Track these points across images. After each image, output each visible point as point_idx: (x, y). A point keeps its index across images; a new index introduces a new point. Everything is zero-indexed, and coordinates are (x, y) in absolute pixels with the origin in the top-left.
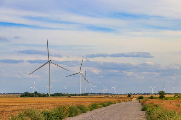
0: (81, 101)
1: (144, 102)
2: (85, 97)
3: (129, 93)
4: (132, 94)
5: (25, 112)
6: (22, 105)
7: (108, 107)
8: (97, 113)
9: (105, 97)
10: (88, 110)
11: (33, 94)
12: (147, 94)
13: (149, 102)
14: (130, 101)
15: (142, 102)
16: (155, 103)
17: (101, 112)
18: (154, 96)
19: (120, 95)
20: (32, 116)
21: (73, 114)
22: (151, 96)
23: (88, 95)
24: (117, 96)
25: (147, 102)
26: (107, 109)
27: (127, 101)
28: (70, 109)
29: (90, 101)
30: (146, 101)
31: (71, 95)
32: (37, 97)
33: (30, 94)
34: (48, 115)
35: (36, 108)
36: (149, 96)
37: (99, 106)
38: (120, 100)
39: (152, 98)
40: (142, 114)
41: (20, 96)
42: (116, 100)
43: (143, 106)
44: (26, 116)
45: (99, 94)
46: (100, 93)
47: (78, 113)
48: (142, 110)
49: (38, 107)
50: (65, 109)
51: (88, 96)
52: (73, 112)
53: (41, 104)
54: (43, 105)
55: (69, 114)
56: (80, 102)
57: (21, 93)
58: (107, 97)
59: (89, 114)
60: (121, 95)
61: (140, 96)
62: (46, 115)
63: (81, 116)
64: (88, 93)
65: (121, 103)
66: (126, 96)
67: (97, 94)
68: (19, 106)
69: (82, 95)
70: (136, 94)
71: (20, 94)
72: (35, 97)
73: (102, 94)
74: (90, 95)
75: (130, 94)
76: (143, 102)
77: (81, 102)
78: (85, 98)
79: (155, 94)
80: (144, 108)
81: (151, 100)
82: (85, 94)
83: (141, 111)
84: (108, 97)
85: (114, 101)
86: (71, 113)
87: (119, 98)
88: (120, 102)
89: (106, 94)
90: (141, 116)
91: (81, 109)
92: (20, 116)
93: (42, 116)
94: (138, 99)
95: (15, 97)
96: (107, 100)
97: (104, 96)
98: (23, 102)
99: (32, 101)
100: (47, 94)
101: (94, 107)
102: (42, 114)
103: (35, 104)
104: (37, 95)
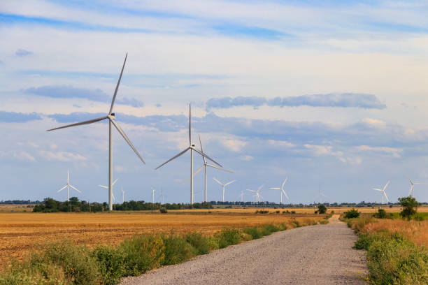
0: (195, 222)
2: (205, 213)
3: (322, 203)
4: (328, 205)
5: (48, 252)
6: (38, 234)
9: (257, 213)
10: (213, 248)
11: (67, 203)
12: (369, 205)
13: (375, 226)
14: (323, 223)
15: (356, 226)
17: (248, 251)
19: (297, 206)
20: (67, 264)
21: (174, 257)
22: (380, 210)
23: (213, 206)
24: (290, 210)
25: (369, 227)
26: (264, 245)
27: (316, 224)
28: (166, 245)
31: (168, 206)
32: (77, 212)
33: (58, 203)
34: (107, 260)
35: (76, 240)
36: (375, 210)
37: (242, 237)
38: (298, 219)
39: (381, 214)
40: (357, 259)
41: (32, 209)
42: (286, 219)
43: (360, 236)
44: (50, 262)
45: (242, 204)
46: (245, 202)
47: (188, 254)
48: (358, 247)
49: (82, 239)
50: (154, 243)
51: (211, 210)
52: (173, 253)
53: (89, 231)
54: (93, 234)
55: (163, 257)
56: (189, 225)
57: (35, 201)
58: (262, 212)
59: (215, 257)
60: (301, 206)
62: (104, 260)
63: (196, 264)
64: (213, 203)
65: (299, 228)
66: (312, 211)
67: (237, 204)
68: (30, 235)
69: (197, 206)
70: (341, 206)
71: (33, 203)
72: (73, 211)
73: (248, 204)
74: (218, 208)
75: (325, 204)
76: (358, 227)
77: (195, 225)
79: (390, 205)
80: (362, 242)
81: (379, 220)
82: (205, 205)
84: (266, 212)
85: (283, 224)
86: (168, 256)
87: (293, 216)
88: (298, 225)
89: (261, 204)
91: (195, 244)
92: (35, 262)
93: (92, 262)
94: (346, 217)
97: (253, 210)
98: (42, 225)
99: (64, 223)
100: (105, 204)
101: (229, 239)
102: (92, 257)
103: (74, 231)
104: (78, 208)
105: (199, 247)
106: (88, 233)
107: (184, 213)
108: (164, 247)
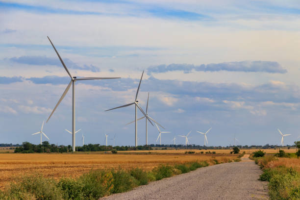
0: (137, 160)
1: (265, 163)
2: (146, 154)
3: (236, 145)
4: (240, 147)
5: (23, 184)
6: (18, 170)
7: (192, 174)
8: (170, 186)
9: (186, 153)
10: (152, 180)
11: (40, 146)
12: (272, 147)
13: (276, 163)
14: (237, 161)
15: (261, 163)
16: (288, 166)
17: (178, 182)
18: (286, 151)
19: (217, 148)
20: (39, 192)
21: (121, 187)
22: (280, 151)
23: (153, 148)
24: (212, 151)
25: (272, 164)
26: (190, 178)
27: (231, 161)
28: (115, 178)
29: (156, 162)
30: (269, 161)
31: (118, 148)
32: (48, 152)
33: (33, 146)
34: (69, 189)
35: (47, 174)
36: (277, 151)
37: (174, 171)
38: (217, 158)
39: (281, 154)
40: (261, 188)
41: (13, 151)
42: (208, 158)
43: (264, 171)
44: (25, 191)
45: (175, 146)
46: (177, 145)
47: (132, 185)
48: (262, 179)
49: (51, 173)
50: (106, 176)
51: (151, 151)
52: (120, 184)
53: (57, 167)
54: (60, 169)
55: (112, 187)
56: (134, 162)
57: (15, 144)
58: (190, 153)
59: (153, 187)
60: (220, 148)
61: (257, 150)
62: (67, 189)
63: (138, 192)
64: (152, 145)
65: (218, 165)
66: (228, 151)
67: (171, 146)
68: (12, 170)
69: (140, 148)
70: (250, 148)
71: (15, 146)
72: (45, 152)
73: (180, 147)
74: (156, 149)
75: (238, 146)
76: (263, 164)
77: (138, 162)
78: (145, 156)
79: (289, 147)
80: (265, 175)
81: (278, 158)
82: (146, 147)
83: (259, 182)
84: (193, 153)
85: (205, 162)
86: (116, 186)
87: (214, 156)
88: (217, 162)
89: (189, 147)
90: (258, 192)
91: (137, 178)
92: (14, 191)
93: (57, 190)
94: (254, 156)
95: (3, 153)
96: (190, 158)
97: (183, 151)
98: (21, 163)
99: (38, 161)
100: (69, 146)
101: (164, 173)
102: (58, 187)
103: (45, 167)
104: (49, 149)
105: (141, 179)
106: (56, 169)
107: (130, 154)
108: (113, 180)
